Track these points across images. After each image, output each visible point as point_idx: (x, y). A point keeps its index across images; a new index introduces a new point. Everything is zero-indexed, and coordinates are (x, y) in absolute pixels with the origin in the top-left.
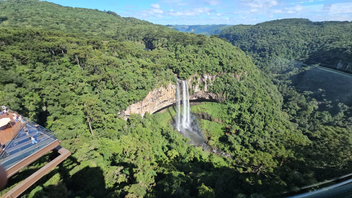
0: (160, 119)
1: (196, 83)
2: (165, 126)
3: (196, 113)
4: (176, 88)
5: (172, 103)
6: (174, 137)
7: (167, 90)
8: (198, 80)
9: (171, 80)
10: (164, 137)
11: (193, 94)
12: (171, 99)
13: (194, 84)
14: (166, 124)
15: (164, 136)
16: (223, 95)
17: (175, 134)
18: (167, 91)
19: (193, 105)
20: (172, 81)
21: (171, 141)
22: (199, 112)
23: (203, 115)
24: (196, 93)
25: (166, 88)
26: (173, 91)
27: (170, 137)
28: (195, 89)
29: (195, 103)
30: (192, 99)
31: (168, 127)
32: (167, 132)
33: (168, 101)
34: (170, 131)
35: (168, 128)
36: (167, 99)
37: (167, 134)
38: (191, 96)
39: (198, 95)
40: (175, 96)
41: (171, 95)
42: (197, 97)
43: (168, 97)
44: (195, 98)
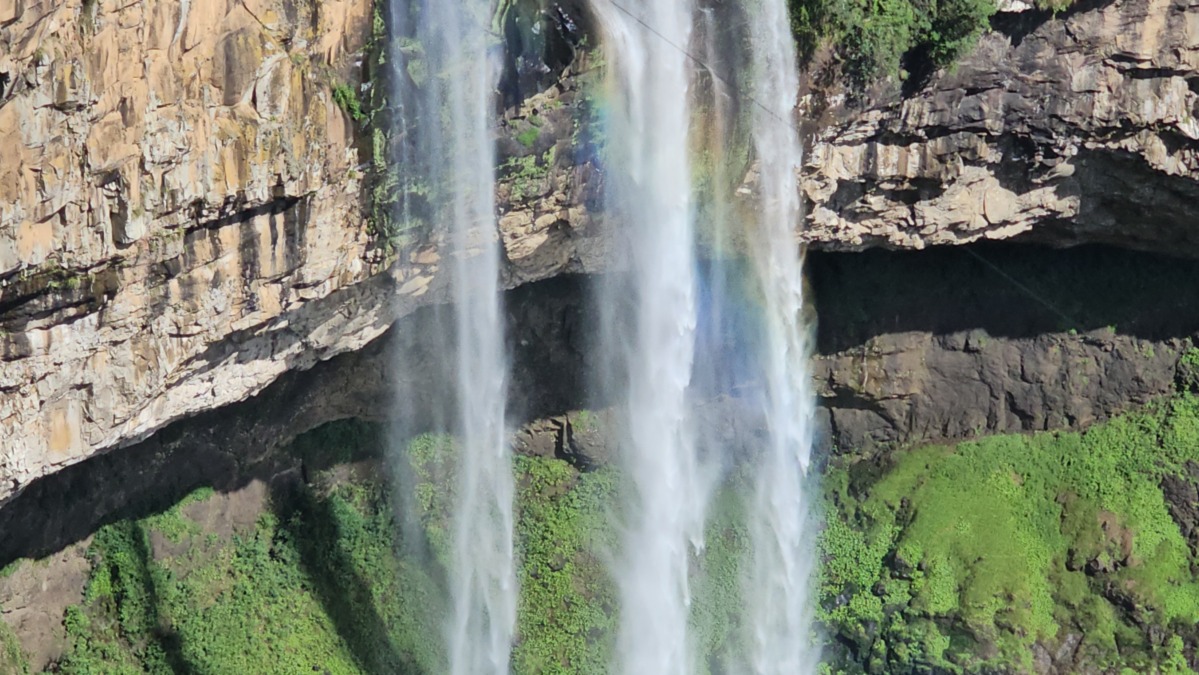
24: (1013, 25)
38: (883, 135)
39: (1103, 106)
40: (336, 130)
41: (215, 95)
42: (1065, 169)
43: (112, 176)
44: (1016, 176)
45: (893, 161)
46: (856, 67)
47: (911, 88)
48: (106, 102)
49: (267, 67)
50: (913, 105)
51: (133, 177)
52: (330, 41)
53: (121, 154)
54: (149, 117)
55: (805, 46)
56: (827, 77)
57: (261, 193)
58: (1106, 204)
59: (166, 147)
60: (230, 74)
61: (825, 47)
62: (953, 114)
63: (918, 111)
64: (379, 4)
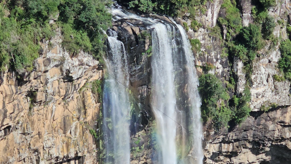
7: (32, 95)
11: (233, 124)
24: (256, 115)
25: (20, 81)
38: (224, 141)
39: (277, 134)
40: (90, 140)
41: (61, 131)
42: (267, 149)
43: (36, 151)
44: (256, 151)
45: (226, 148)
46: (217, 125)
47: (230, 130)
48: (35, 133)
49: (74, 125)
50: (231, 134)
51: (41, 151)
52: (89, 118)
53: (38, 145)
54: (45, 136)
55: (204, 119)
56: (210, 128)
57: (72, 155)
58: (278, 158)
59: (49, 144)
60: (65, 126)
61: (209, 120)
62: (240, 136)
63: (232, 135)
64: (101, 109)
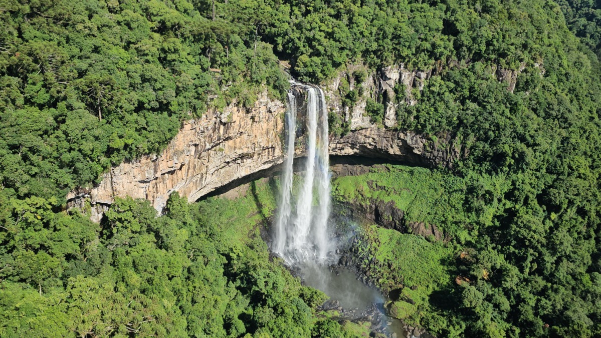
0: (224, 219)
1: (357, 96)
2: (239, 247)
3: (351, 201)
4: (282, 111)
5: (270, 165)
6: (271, 285)
7: (253, 118)
8: (363, 84)
9: (268, 83)
10: (232, 286)
11: (342, 135)
12: (264, 149)
13: (347, 100)
14: (246, 239)
15: (234, 281)
16: (451, 143)
17: (272, 274)
18: (250, 122)
19: (344, 175)
20: (270, 87)
21: (258, 299)
22: (364, 200)
23: (376, 210)
24: (353, 131)
25: (248, 112)
26: (272, 123)
27: (255, 284)
28: (351, 116)
29: (350, 167)
30: (338, 152)
31: (252, 247)
32: (248, 267)
33: (255, 157)
34: (257, 262)
35: (250, 253)
36: (251, 151)
37: (246, 273)
38: (338, 143)
39: (362, 141)
40: (279, 140)
41: (265, 135)
42: (358, 147)
43: (254, 143)
44: (352, 148)
45: (339, 146)
46: (335, 135)
47: (341, 138)
48: (253, 135)
49: (271, 132)
50: (341, 140)
51: (256, 144)
52: (278, 130)
53: (255, 141)
54: (258, 137)
55: (330, 133)
56: (332, 136)
57: (270, 146)
58: (362, 151)
59: (260, 141)
60: (267, 133)
61: (332, 133)
62: (345, 141)
63: (342, 140)
64: (284, 126)
